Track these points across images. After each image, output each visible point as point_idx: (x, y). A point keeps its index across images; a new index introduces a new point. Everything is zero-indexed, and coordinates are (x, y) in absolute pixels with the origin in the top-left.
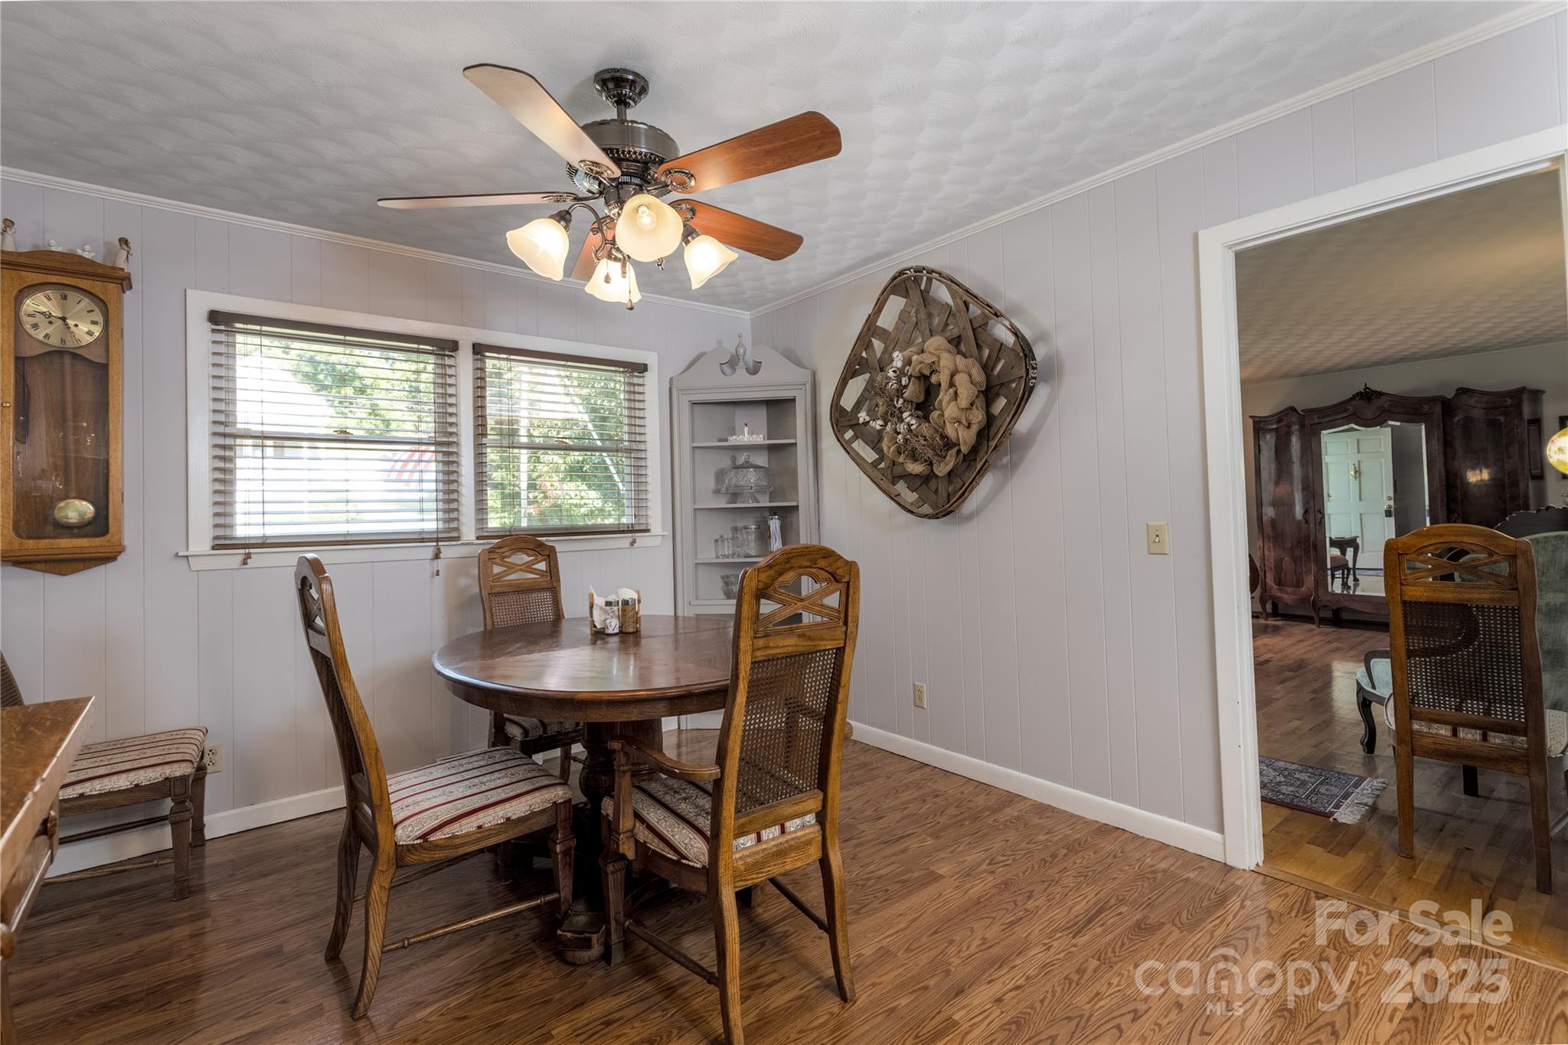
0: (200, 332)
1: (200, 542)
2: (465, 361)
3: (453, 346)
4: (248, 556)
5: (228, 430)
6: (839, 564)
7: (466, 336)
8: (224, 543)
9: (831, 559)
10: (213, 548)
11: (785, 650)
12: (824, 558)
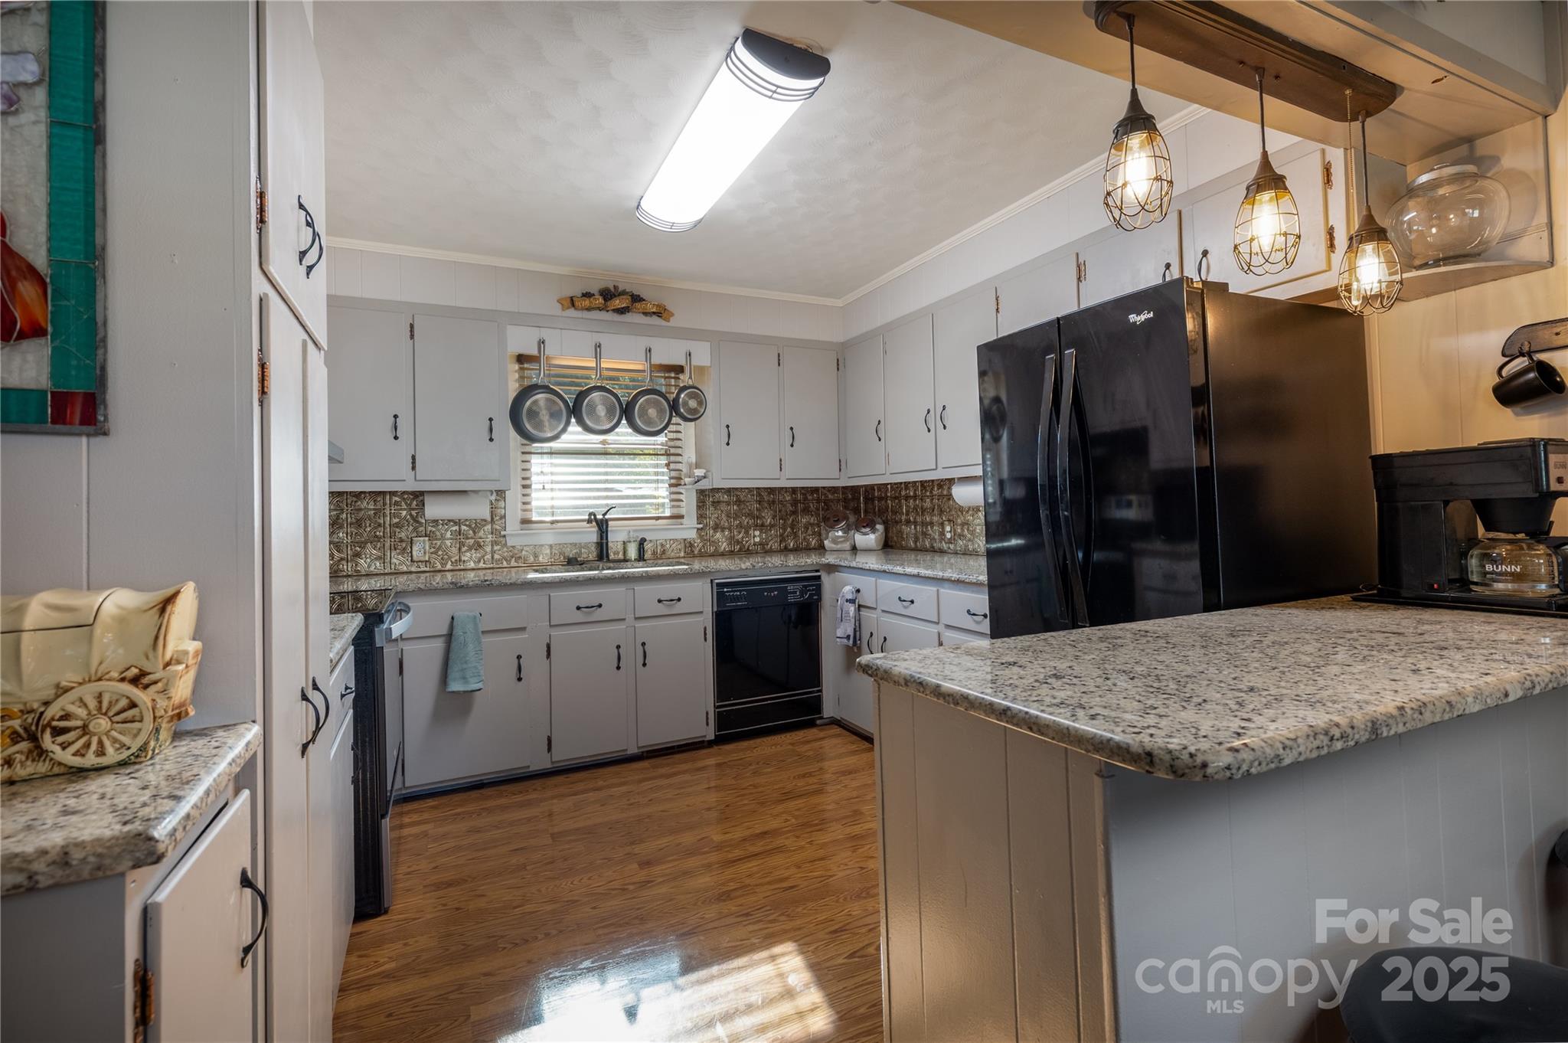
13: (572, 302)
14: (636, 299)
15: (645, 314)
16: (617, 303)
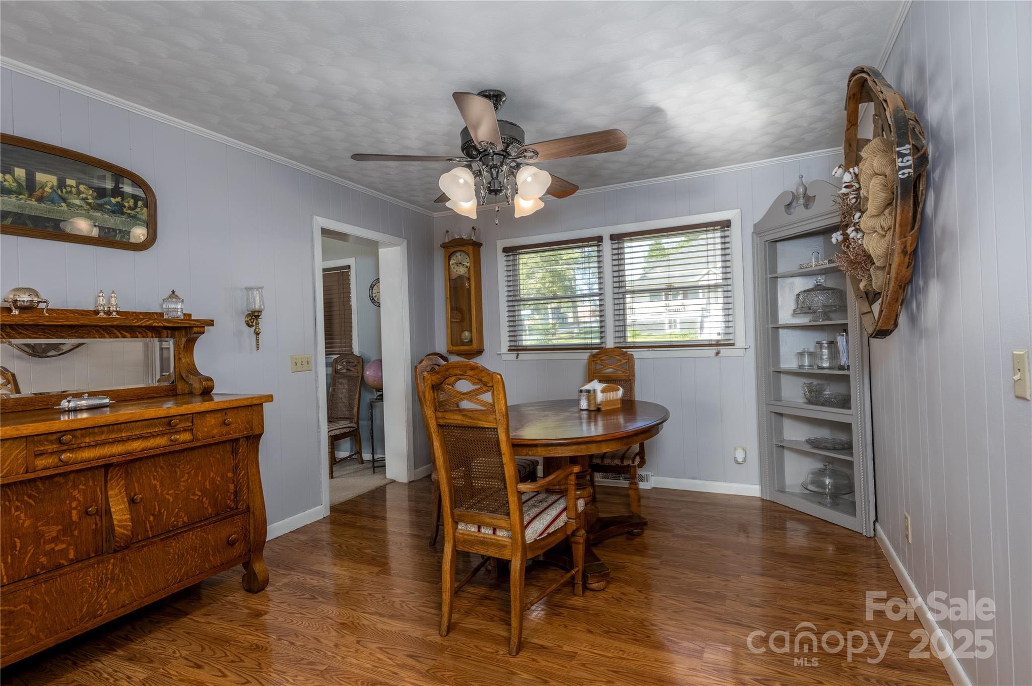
0: (501, 258)
1: (504, 348)
2: (607, 245)
3: (600, 239)
4: (518, 355)
5: (518, 298)
6: (483, 374)
7: (606, 232)
8: (517, 349)
9: (476, 371)
10: (509, 350)
11: (456, 422)
12: (471, 370)
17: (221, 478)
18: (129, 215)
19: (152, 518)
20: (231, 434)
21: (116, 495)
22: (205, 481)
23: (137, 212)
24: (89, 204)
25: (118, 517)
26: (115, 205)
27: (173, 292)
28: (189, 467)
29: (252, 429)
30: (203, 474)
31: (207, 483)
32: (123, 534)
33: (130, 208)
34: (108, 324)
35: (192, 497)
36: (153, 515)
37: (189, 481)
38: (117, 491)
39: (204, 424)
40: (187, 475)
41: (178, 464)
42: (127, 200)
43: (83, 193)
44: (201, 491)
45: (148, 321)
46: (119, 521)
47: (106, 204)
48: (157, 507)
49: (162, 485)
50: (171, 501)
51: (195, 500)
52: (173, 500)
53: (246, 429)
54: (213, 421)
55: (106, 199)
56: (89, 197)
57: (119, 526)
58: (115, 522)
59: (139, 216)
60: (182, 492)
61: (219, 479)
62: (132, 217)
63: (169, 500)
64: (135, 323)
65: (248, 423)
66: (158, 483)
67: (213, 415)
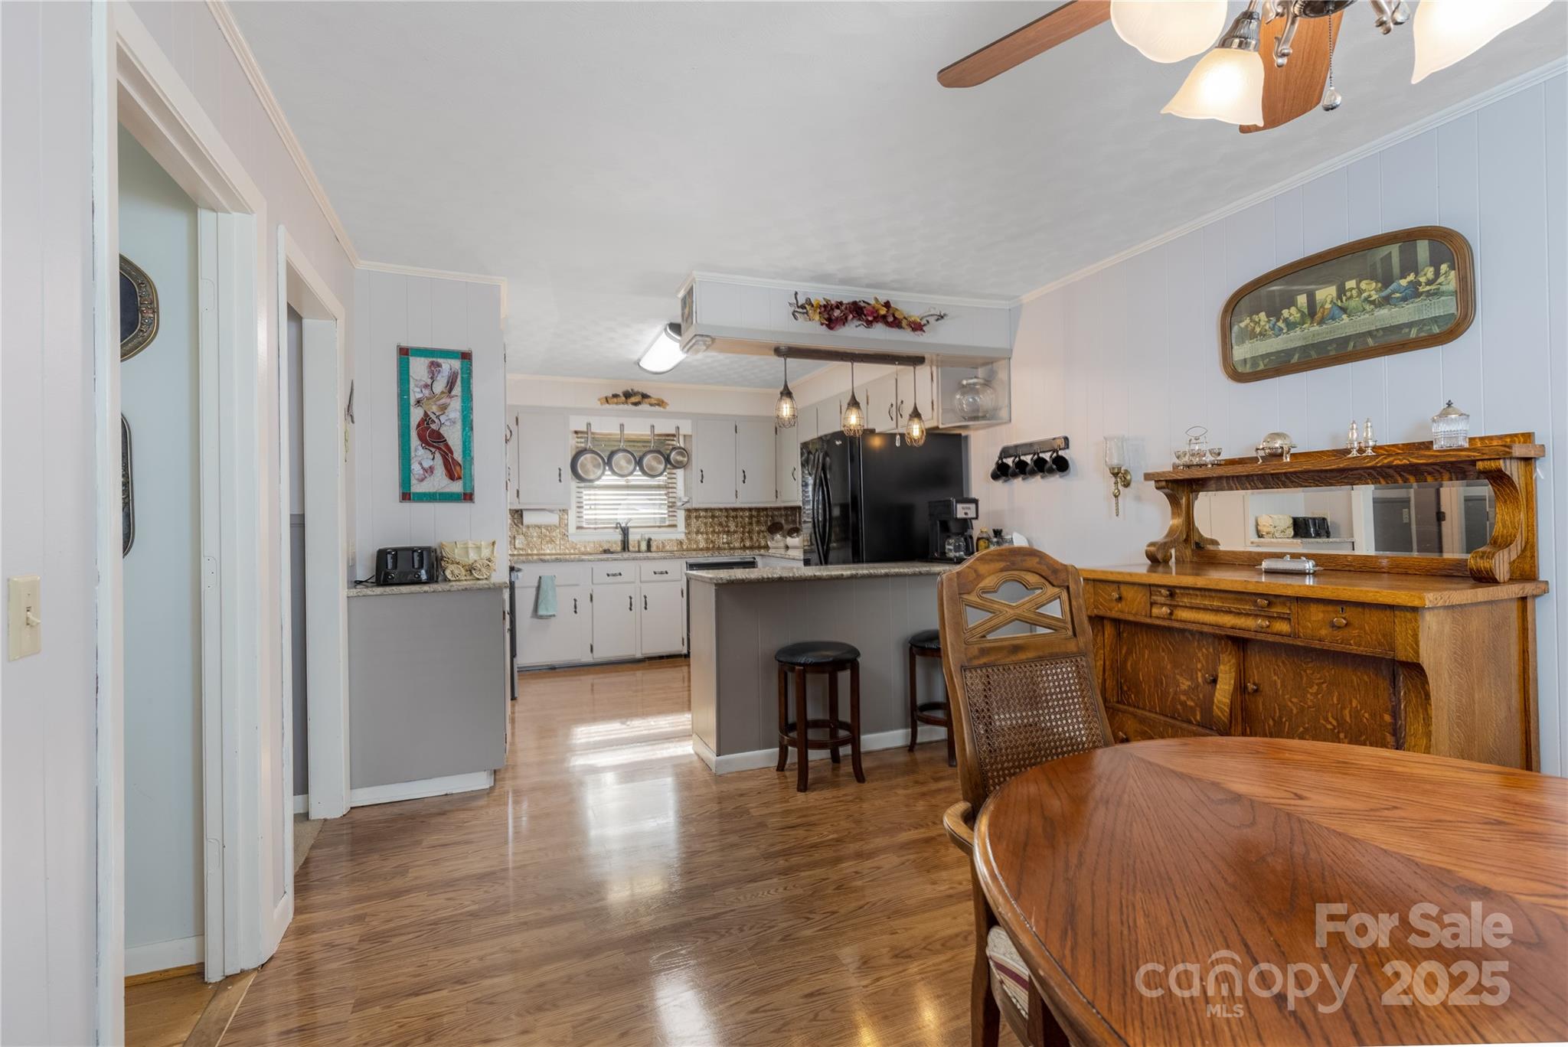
13: (607, 400)
14: (645, 396)
15: (651, 405)
16: (634, 399)
17: (1370, 715)
18: (1429, 294)
19: (1271, 722)
20: (1351, 645)
21: (1226, 673)
22: (1343, 708)
23: (1440, 284)
24: (1372, 302)
25: (1220, 698)
26: (1406, 288)
27: (1449, 404)
28: (1319, 676)
29: (1393, 649)
30: (1339, 695)
31: (1347, 712)
32: (1219, 717)
33: (1429, 283)
34: (1333, 467)
35: (1322, 721)
36: (1273, 720)
37: (1319, 696)
38: (1227, 668)
39: (1307, 616)
40: (1316, 687)
41: (1304, 666)
42: (1423, 273)
43: (1365, 291)
44: (1336, 720)
45: (1385, 458)
46: (1218, 702)
47: (1393, 292)
48: (1277, 711)
49: (1283, 685)
50: (1295, 711)
51: (1326, 729)
52: (1298, 713)
53: (1380, 644)
54: (1321, 616)
55: (1394, 286)
56: (1373, 293)
57: (1217, 707)
58: (1215, 700)
59: (1443, 288)
60: (1309, 707)
61: (1366, 715)
62: (1435, 294)
63: (1292, 710)
64: (1368, 462)
65: (1384, 636)
66: (1279, 681)
67: (1321, 607)
